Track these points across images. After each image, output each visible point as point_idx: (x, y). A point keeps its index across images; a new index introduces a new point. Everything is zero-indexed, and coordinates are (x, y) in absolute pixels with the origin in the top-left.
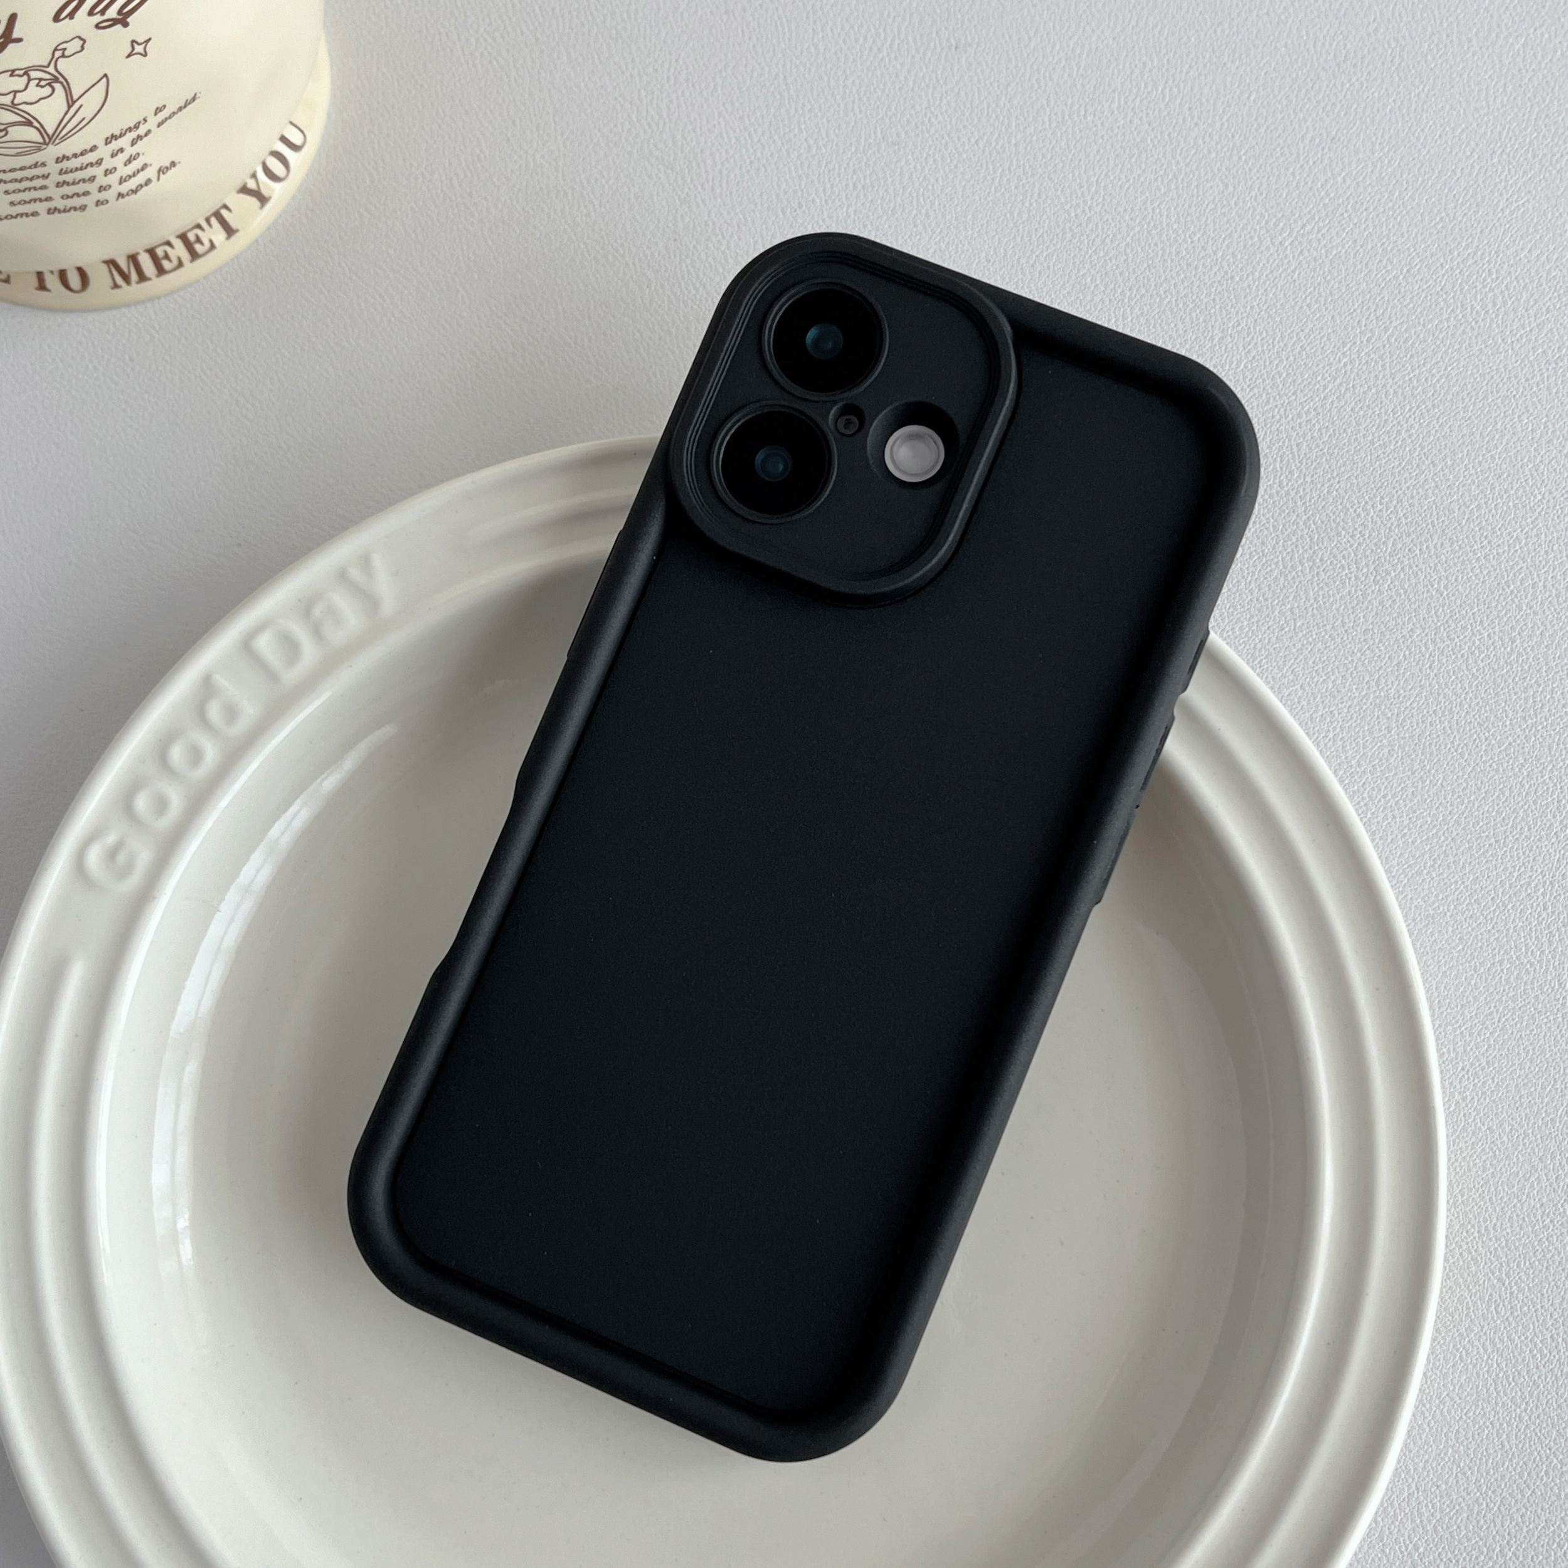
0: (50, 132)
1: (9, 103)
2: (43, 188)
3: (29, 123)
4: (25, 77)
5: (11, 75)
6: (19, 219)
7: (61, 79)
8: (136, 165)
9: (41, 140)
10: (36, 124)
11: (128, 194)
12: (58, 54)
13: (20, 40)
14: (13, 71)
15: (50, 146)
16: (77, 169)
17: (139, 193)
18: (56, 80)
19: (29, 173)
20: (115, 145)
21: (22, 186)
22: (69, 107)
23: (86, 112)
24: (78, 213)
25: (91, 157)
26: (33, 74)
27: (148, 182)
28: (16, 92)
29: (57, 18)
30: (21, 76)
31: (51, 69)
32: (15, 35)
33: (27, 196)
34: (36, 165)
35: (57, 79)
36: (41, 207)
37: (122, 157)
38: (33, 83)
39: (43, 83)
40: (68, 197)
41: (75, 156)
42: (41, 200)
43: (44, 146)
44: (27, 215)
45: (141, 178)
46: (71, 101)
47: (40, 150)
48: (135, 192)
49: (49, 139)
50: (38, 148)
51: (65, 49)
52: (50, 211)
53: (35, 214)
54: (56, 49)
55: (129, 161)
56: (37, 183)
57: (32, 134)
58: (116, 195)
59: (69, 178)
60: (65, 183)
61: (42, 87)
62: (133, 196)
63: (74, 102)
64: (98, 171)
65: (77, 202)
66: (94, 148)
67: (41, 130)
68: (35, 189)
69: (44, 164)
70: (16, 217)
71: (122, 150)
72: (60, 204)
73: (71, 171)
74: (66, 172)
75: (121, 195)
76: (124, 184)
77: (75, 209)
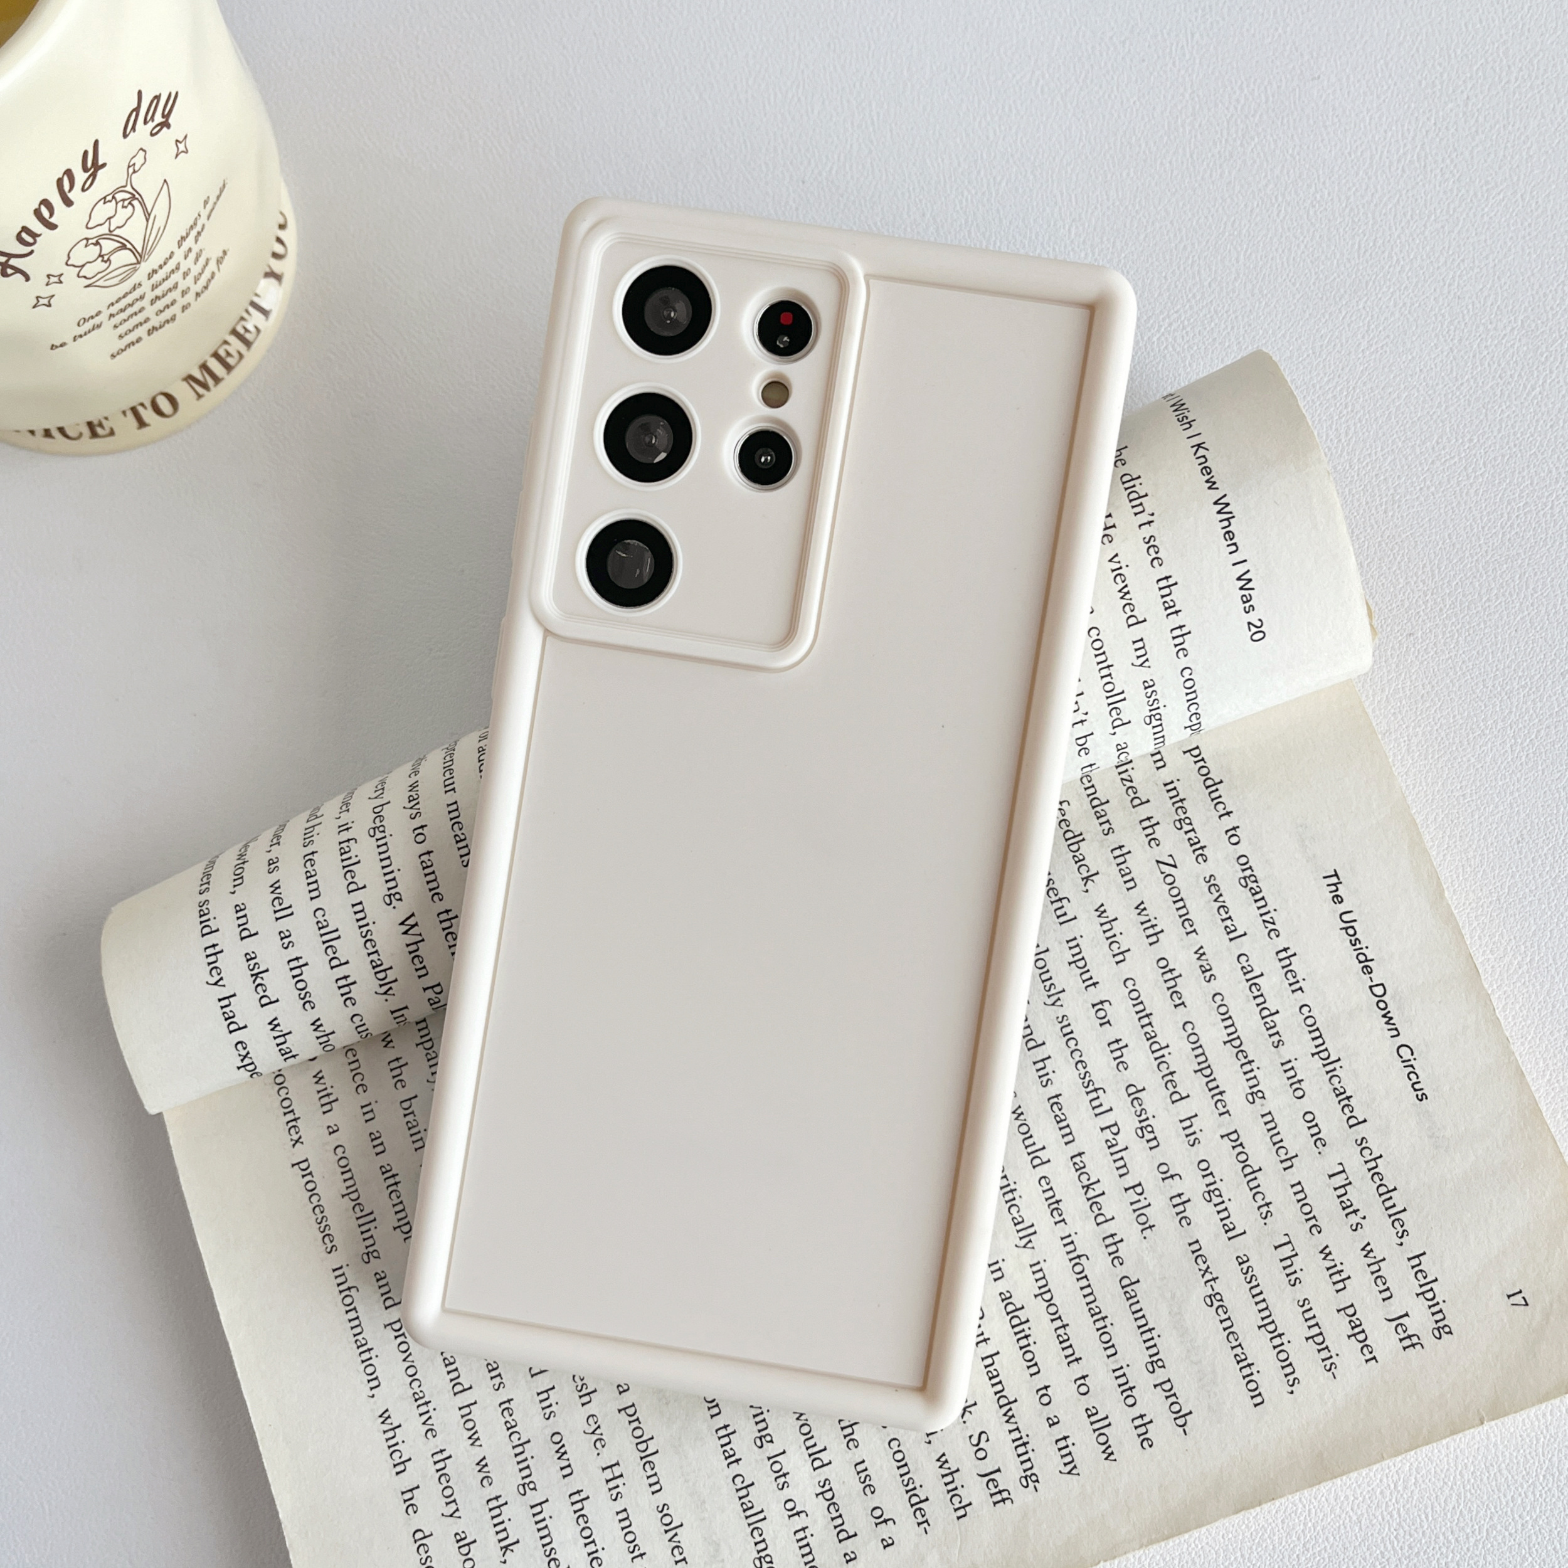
0: (140, 250)
1: (107, 232)
2: (142, 310)
3: (124, 247)
4: (114, 201)
5: (105, 203)
6: (128, 350)
7: (137, 196)
8: (202, 261)
9: (135, 261)
10: (129, 246)
11: (202, 292)
12: (131, 170)
13: (104, 165)
14: (105, 198)
15: (143, 264)
16: (164, 280)
17: (210, 288)
18: (133, 197)
19: (129, 299)
20: (186, 245)
21: (123, 316)
22: (147, 220)
23: (160, 222)
24: (171, 324)
25: (171, 265)
26: (119, 196)
27: (213, 275)
28: (109, 218)
29: (125, 136)
30: (110, 201)
31: (129, 188)
32: (100, 162)
33: (129, 325)
34: (134, 288)
35: (135, 196)
36: (142, 331)
37: (192, 256)
38: (120, 204)
39: (126, 203)
40: (161, 311)
41: (161, 267)
42: (141, 324)
43: (138, 266)
44: (133, 343)
45: (207, 275)
46: (147, 215)
47: (135, 270)
48: (206, 288)
49: (140, 257)
50: (134, 267)
51: (134, 164)
52: (150, 332)
53: (139, 340)
54: (129, 167)
55: (197, 260)
56: (136, 308)
57: (126, 257)
58: (194, 295)
59: (158, 292)
60: (158, 298)
61: (126, 207)
62: (207, 293)
63: (149, 215)
64: (177, 277)
65: (167, 314)
66: (172, 254)
67: (133, 250)
68: (136, 314)
69: (140, 285)
70: (125, 350)
71: (190, 250)
72: (155, 321)
73: (160, 284)
74: (157, 287)
75: (198, 295)
76: (198, 282)
77: (168, 321)
